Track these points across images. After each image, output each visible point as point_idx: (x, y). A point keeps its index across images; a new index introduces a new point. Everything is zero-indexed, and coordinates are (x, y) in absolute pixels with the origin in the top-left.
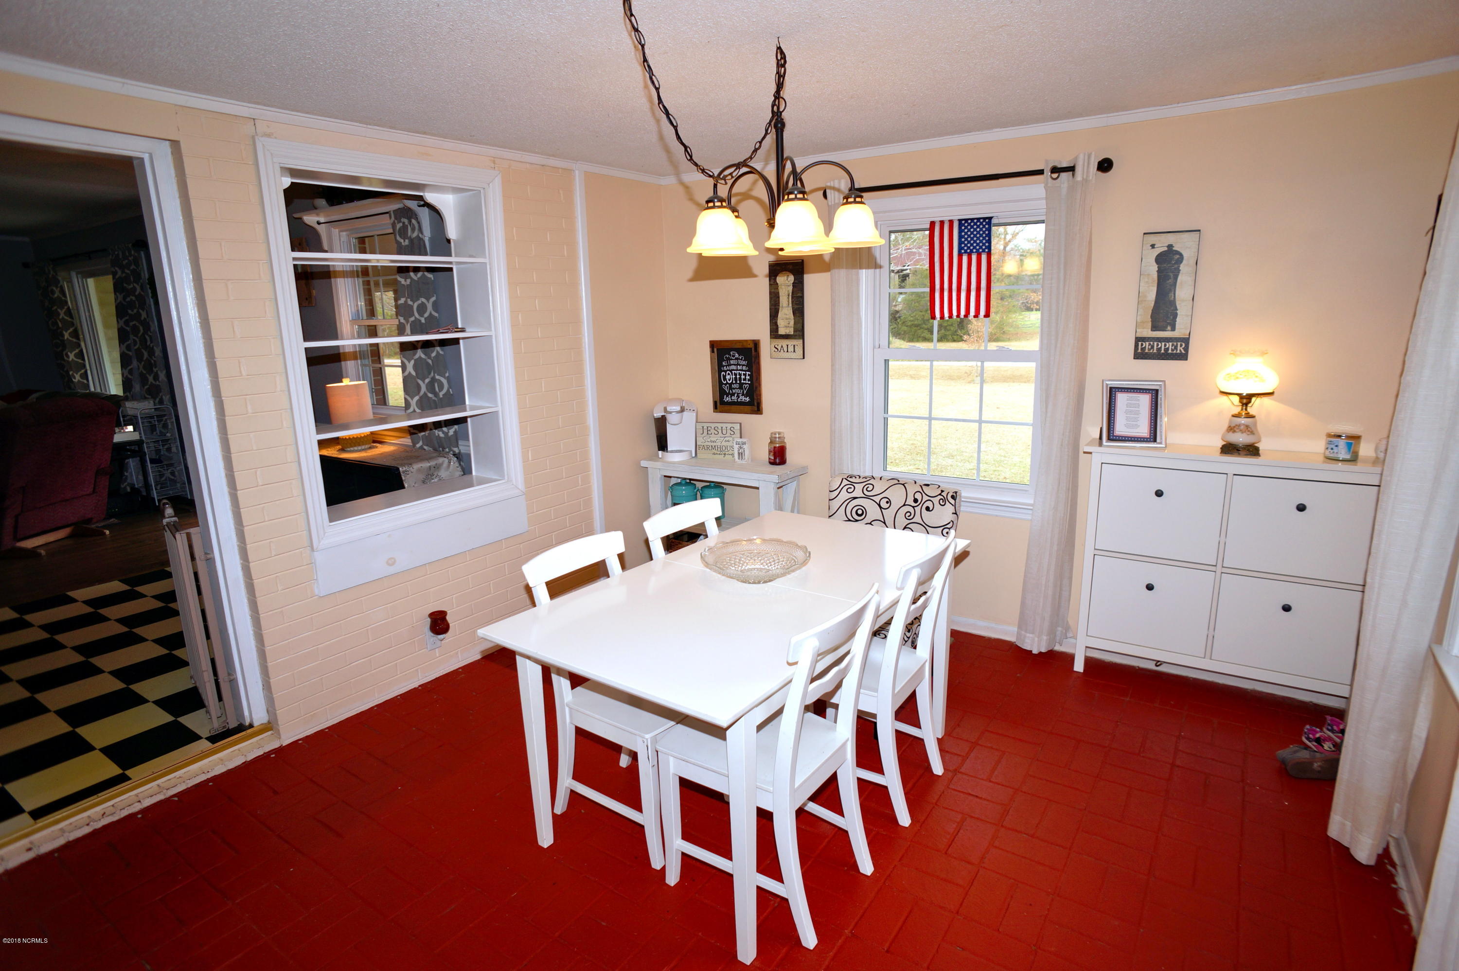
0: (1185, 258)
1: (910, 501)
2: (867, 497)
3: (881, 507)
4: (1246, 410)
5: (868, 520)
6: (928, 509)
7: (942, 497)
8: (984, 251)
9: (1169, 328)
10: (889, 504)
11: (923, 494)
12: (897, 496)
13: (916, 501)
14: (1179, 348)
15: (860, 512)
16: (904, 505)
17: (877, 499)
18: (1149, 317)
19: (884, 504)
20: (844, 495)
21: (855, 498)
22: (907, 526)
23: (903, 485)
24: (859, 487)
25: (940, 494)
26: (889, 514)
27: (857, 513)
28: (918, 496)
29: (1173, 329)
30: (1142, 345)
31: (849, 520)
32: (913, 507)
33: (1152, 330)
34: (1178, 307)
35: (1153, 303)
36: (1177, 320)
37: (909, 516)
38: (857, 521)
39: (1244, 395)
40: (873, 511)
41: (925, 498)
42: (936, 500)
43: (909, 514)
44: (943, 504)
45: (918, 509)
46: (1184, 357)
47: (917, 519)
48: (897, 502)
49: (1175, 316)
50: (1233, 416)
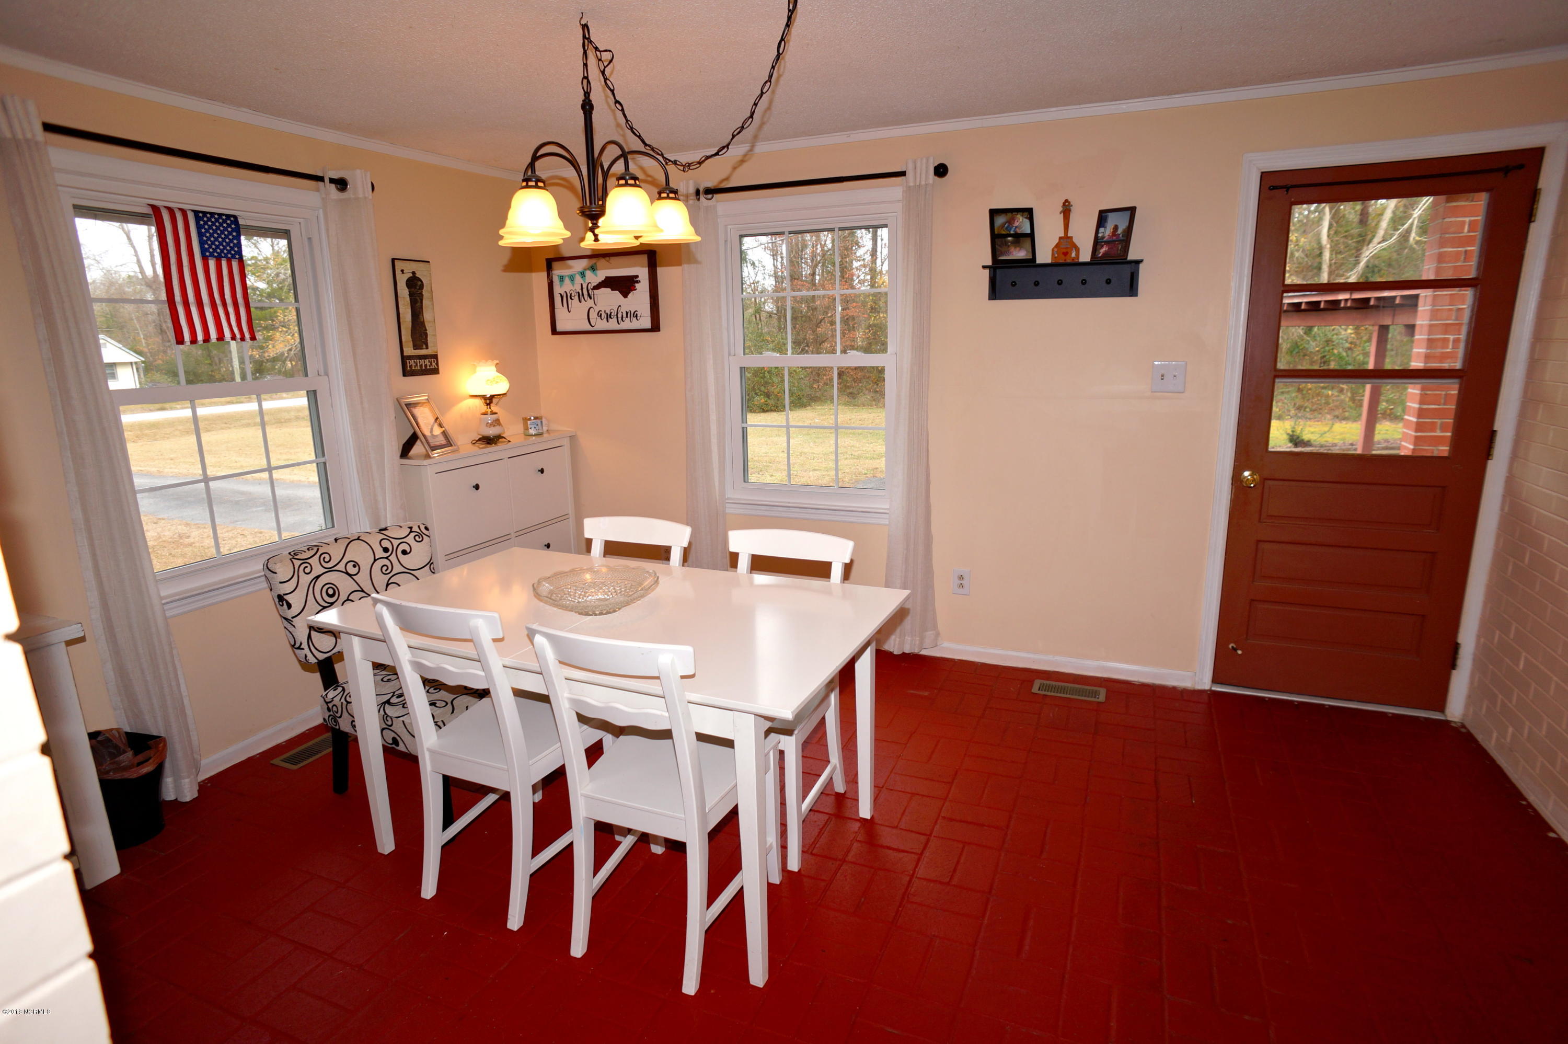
0: (425, 285)
1: (380, 553)
2: (330, 570)
3: (350, 575)
4: (490, 408)
5: (343, 597)
6: (404, 552)
7: (416, 534)
8: (233, 257)
9: (424, 347)
10: (357, 567)
11: (390, 539)
12: (360, 554)
13: (386, 550)
14: (433, 364)
15: (331, 592)
16: (375, 560)
17: (341, 567)
18: (410, 336)
19: (352, 571)
20: (305, 579)
21: (318, 577)
22: (390, 582)
23: (358, 539)
24: (314, 561)
25: (411, 532)
26: (363, 579)
27: (327, 591)
28: (386, 544)
29: (427, 348)
30: (409, 363)
31: (324, 608)
32: (387, 558)
33: (414, 349)
34: (427, 328)
35: (411, 323)
36: (428, 339)
37: (386, 570)
38: (332, 604)
39: (488, 396)
40: (345, 585)
41: (396, 543)
42: (410, 539)
43: (385, 568)
44: (420, 540)
45: (393, 558)
46: (436, 371)
47: (397, 568)
48: (365, 560)
49: (426, 335)
50: (482, 414)
